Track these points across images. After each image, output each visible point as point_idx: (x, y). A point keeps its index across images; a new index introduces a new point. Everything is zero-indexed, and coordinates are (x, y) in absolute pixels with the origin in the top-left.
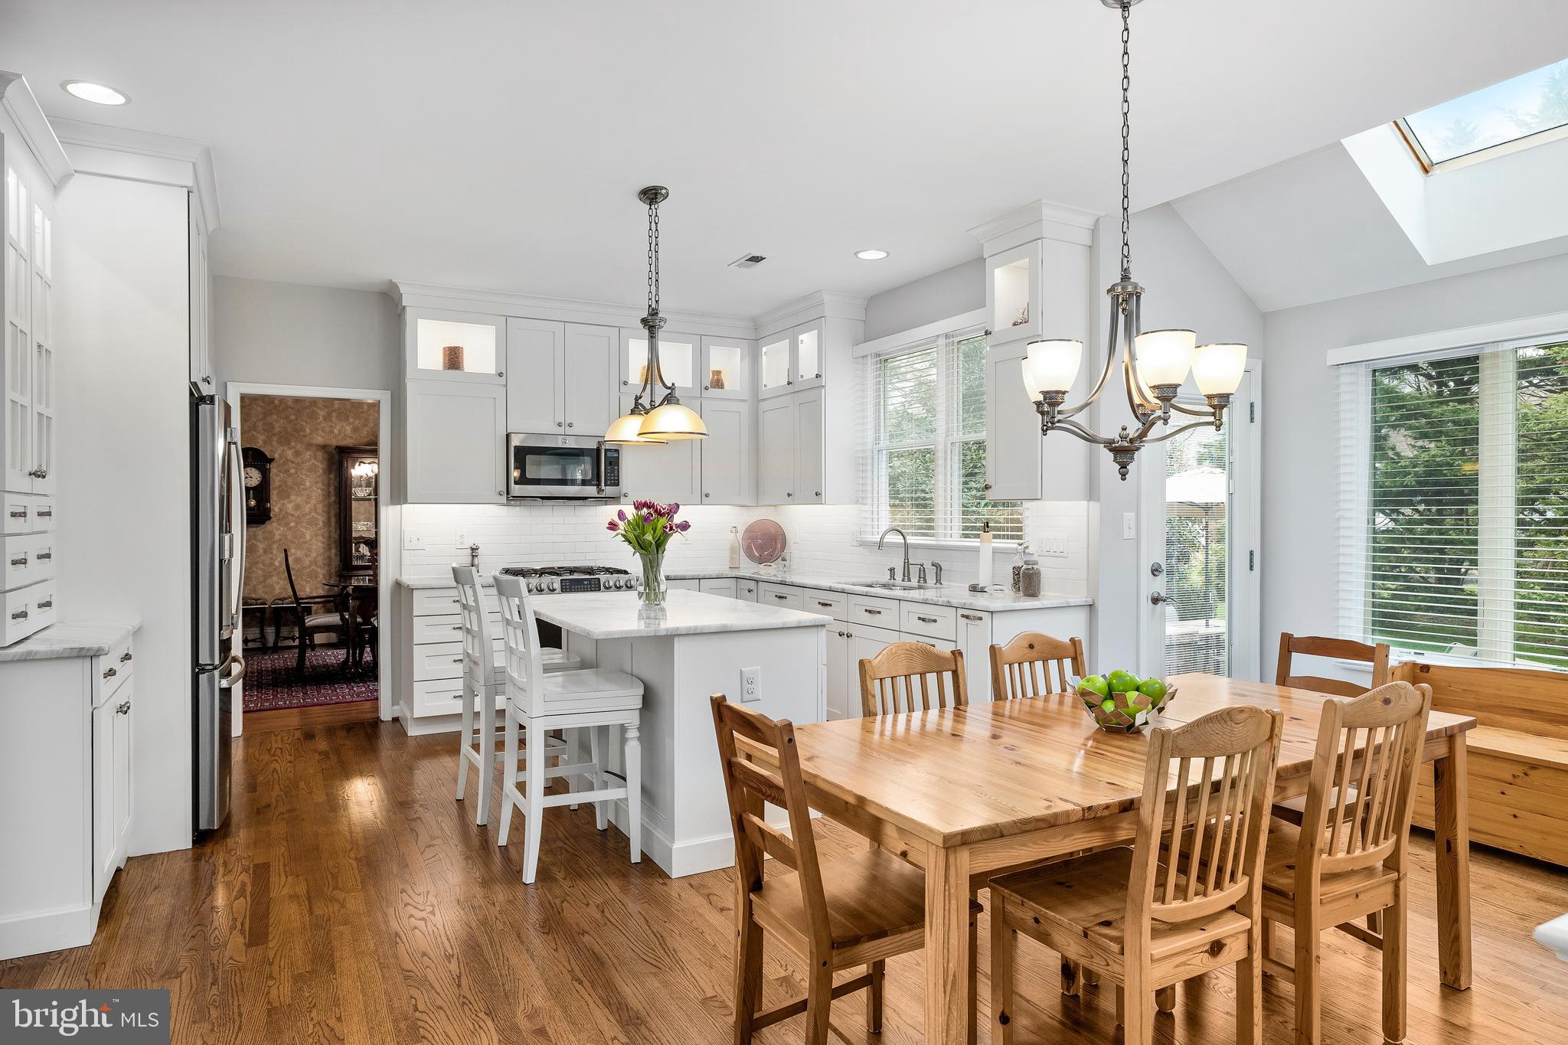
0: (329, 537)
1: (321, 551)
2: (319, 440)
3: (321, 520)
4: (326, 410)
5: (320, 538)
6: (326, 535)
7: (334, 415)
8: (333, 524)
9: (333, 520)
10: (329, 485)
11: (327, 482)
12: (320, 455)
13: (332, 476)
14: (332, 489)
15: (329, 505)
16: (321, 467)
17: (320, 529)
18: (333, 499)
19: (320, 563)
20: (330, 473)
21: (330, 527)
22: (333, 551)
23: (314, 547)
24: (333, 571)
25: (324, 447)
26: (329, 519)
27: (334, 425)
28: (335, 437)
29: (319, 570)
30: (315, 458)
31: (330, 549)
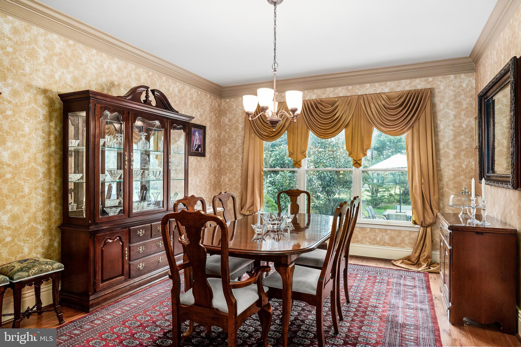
0: (50, 190)
1: (41, 205)
2: (41, 84)
3: (41, 170)
4: (47, 51)
5: (40, 191)
6: (46, 187)
7: (55, 59)
8: (53, 176)
9: (53, 170)
10: (49, 133)
11: (47, 129)
12: (41, 99)
13: (53, 124)
14: (52, 137)
15: (50, 155)
16: (42, 112)
17: (40, 181)
18: (53, 148)
19: (40, 219)
20: (51, 120)
21: (50, 179)
22: (53, 204)
23: (33, 201)
24: (54, 226)
25: (45, 91)
26: (49, 170)
27: (55, 70)
28: (56, 83)
29: (39, 226)
30: (36, 101)
31: (50, 202)
